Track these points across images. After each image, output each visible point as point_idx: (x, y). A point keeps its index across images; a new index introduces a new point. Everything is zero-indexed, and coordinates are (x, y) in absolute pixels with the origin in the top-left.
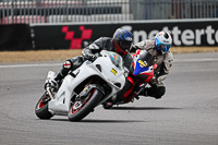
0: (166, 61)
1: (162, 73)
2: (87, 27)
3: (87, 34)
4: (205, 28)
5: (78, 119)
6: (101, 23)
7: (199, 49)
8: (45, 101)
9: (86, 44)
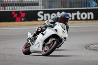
2: (23, 12)
3: (23, 15)
4: (76, 12)
5: (47, 55)
9: (23, 19)
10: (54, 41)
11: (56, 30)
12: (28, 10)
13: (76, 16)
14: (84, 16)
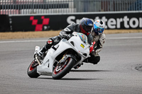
0: (101, 39)
1: (99, 47)
2: (46, 17)
3: (46, 21)
4: (123, 18)
6: (55, 14)
7: (119, 31)
8: (34, 66)
9: (46, 27)
10: (68, 59)
11: (72, 43)
12: (53, 14)
13: (122, 23)
14: (134, 23)
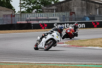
5: (47, 50)
8: (37, 45)
9: (46, 28)
11: (53, 35)
14: (80, 26)
